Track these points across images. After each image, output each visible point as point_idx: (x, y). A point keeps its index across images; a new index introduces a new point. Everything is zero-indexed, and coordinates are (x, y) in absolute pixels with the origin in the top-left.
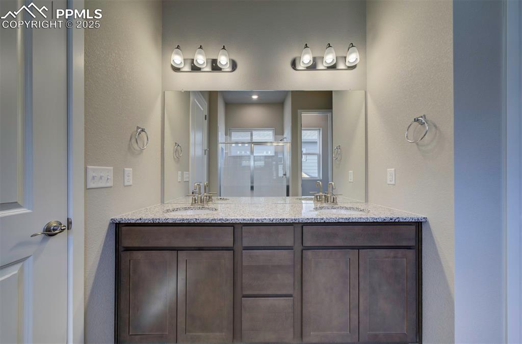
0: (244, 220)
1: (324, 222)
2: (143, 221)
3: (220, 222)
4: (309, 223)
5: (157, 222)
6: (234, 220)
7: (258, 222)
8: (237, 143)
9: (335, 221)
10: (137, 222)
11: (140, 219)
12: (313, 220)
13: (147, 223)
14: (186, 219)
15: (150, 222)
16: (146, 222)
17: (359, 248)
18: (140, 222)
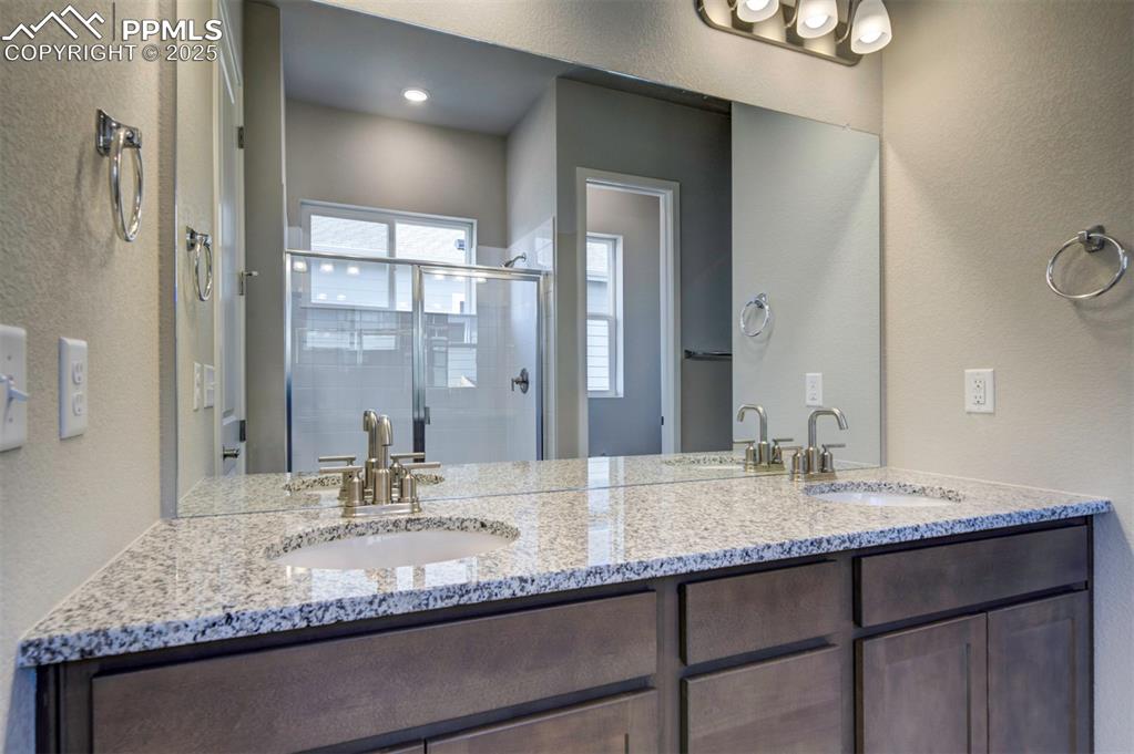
0: (703, 557)
1: (922, 539)
2: (244, 629)
3: (618, 578)
4: (887, 545)
5: (329, 618)
6: (670, 562)
7: (748, 561)
8: (340, 260)
9: (945, 534)
10: (211, 636)
11: (229, 618)
12: (896, 534)
13: (272, 633)
14: (479, 587)
15: (286, 625)
16: (264, 629)
17: (984, 609)
18: (226, 632)
